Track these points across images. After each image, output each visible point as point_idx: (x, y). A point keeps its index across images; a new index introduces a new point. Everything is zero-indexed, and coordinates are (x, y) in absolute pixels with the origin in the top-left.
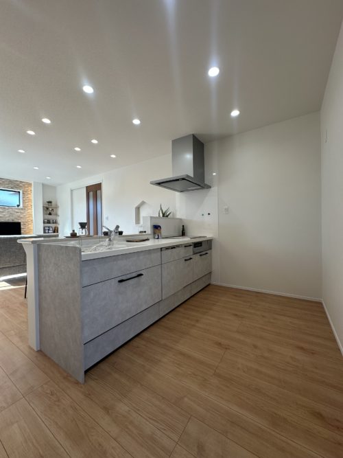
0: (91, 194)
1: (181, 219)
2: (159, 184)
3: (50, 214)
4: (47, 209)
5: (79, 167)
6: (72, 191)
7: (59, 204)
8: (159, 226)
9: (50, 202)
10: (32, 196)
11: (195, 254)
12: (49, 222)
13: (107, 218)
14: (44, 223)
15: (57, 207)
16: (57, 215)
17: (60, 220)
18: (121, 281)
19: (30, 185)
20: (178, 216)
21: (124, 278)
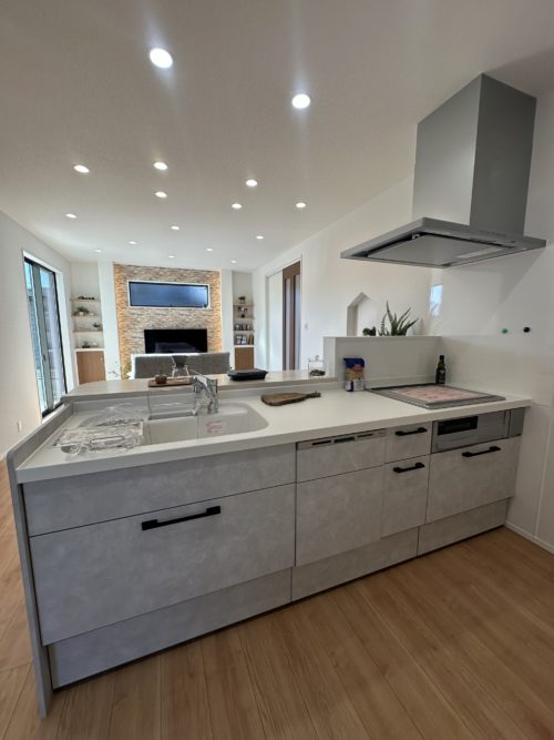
0: (288, 281)
1: (439, 339)
2: (364, 254)
3: (243, 316)
4: (240, 308)
5: (260, 238)
6: (267, 278)
7: (255, 301)
8: (361, 362)
9: (242, 298)
10: (220, 292)
11: (437, 450)
12: (241, 328)
13: (306, 326)
14: (235, 329)
15: (252, 306)
16: (252, 317)
17: (256, 325)
18: (147, 525)
19: (218, 273)
20: (436, 330)
21: (160, 517)
